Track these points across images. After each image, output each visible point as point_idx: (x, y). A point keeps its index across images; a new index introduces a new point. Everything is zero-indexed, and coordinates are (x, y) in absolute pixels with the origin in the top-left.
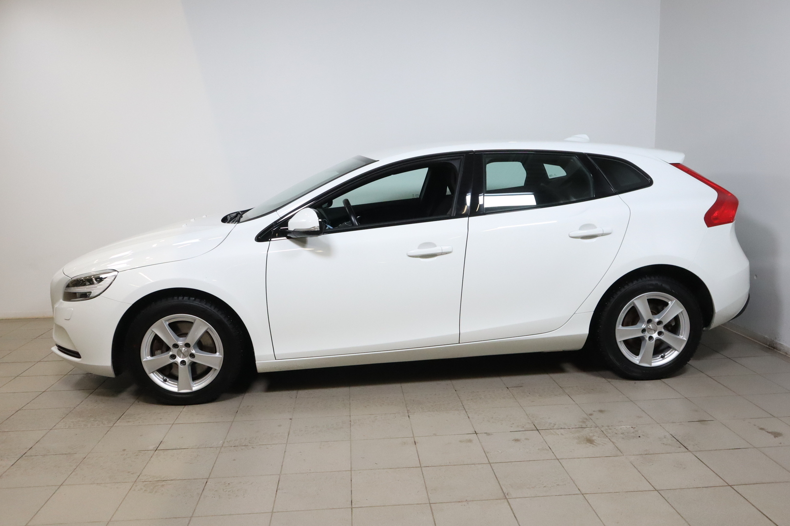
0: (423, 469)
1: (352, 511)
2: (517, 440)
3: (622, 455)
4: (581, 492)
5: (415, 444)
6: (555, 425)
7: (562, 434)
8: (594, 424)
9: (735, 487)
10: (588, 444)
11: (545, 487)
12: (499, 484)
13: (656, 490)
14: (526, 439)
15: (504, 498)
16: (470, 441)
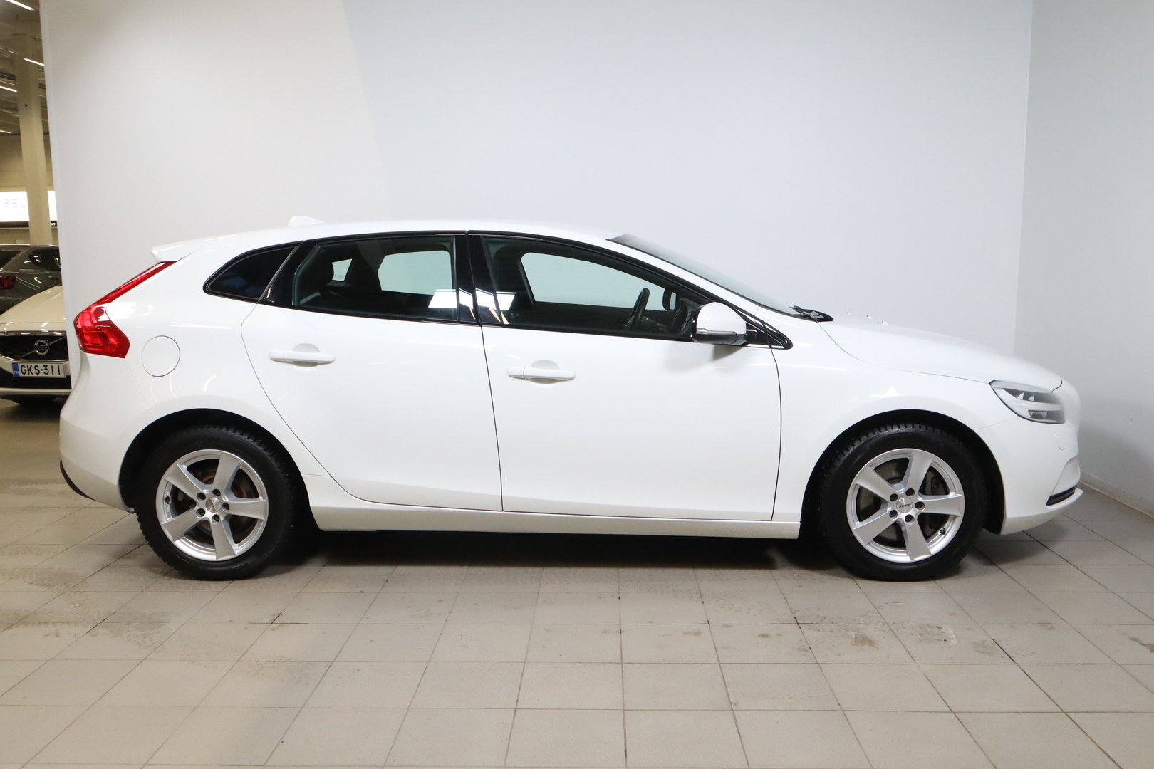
0: (624, 665)
1: (515, 713)
2: (765, 636)
3: (912, 662)
4: (841, 707)
5: (621, 633)
6: (825, 618)
7: (832, 631)
8: (882, 620)
9: (1071, 715)
10: (867, 647)
11: (791, 698)
12: (727, 690)
13: (952, 712)
14: (779, 635)
15: (730, 708)
16: (698, 633)
